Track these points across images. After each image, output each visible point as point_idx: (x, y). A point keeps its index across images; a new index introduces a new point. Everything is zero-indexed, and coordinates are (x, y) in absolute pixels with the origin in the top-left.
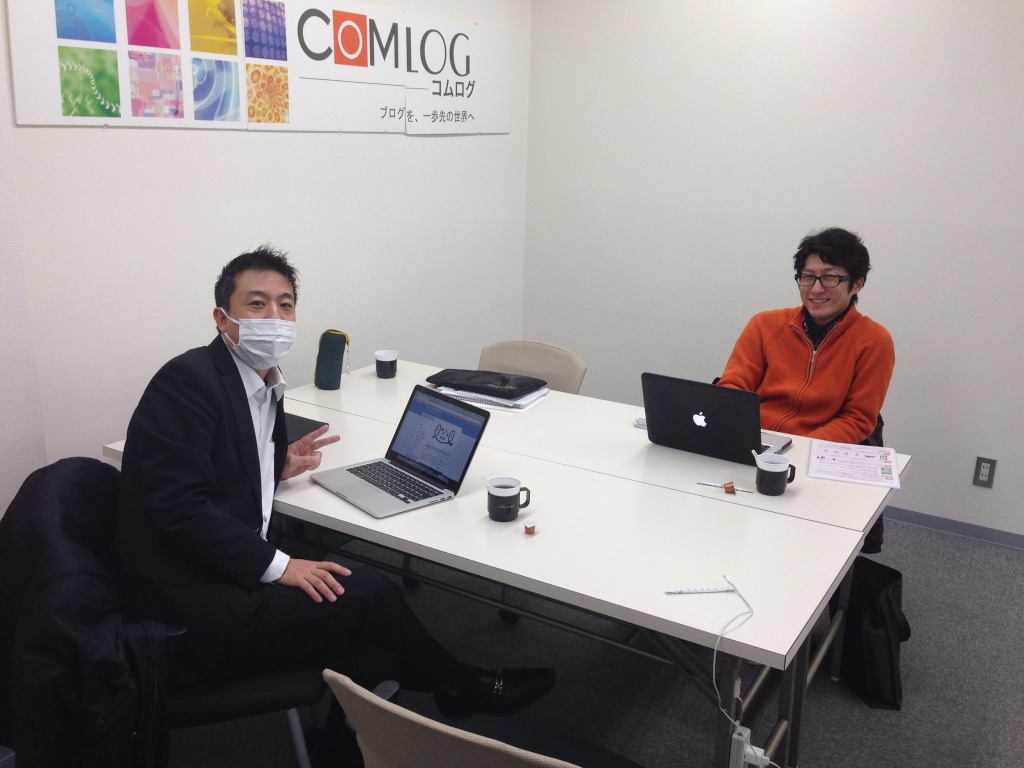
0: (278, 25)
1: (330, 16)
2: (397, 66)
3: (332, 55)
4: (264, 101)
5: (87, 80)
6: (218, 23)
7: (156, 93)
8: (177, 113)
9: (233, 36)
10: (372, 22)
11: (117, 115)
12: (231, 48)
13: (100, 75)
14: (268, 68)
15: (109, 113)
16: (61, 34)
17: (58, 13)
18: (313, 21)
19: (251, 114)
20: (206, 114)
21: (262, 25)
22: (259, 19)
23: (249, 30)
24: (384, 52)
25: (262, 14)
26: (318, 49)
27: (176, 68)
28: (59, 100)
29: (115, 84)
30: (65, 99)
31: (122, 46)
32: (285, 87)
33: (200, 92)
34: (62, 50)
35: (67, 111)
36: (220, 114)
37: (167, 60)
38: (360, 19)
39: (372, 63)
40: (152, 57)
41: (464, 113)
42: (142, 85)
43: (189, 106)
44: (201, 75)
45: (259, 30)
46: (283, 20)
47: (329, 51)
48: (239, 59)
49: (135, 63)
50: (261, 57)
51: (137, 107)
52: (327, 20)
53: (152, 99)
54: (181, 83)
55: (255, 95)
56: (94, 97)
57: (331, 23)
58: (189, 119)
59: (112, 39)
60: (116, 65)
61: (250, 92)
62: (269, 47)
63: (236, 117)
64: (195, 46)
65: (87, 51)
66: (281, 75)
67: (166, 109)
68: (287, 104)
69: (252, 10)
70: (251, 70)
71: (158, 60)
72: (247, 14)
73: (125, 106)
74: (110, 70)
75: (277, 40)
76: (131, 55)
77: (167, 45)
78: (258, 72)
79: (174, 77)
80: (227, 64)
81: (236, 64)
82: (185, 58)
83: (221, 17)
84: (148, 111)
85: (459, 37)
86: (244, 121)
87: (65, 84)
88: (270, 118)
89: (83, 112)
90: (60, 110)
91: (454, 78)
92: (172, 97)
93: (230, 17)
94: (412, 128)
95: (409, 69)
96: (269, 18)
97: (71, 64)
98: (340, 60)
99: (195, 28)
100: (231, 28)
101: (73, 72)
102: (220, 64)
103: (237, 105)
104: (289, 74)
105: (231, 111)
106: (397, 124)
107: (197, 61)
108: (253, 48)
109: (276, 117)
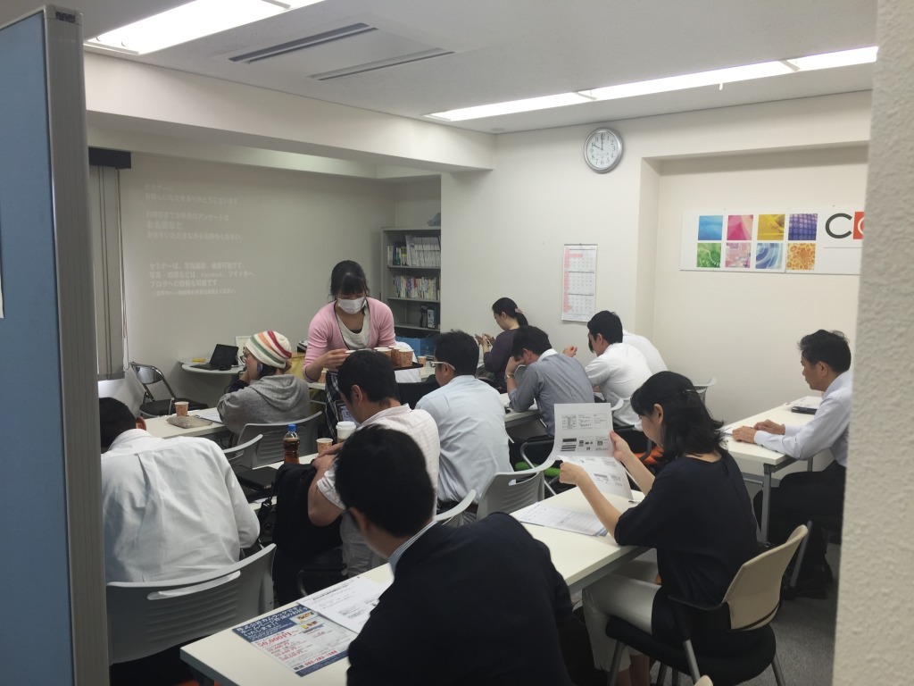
0: (812, 224)
3: (852, 235)
4: (798, 260)
5: (708, 254)
6: (774, 228)
7: (737, 258)
8: (746, 266)
9: (782, 232)
11: (719, 267)
13: (713, 252)
14: (801, 244)
15: (715, 266)
16: (699, 239)
17: (700, 232)
18: (838, 219)
19: (789, 265)
20: (763, 266)
21: (801, 225)
22: (798, 222)
23: (792, 228)
25: (801, 220)
26: (841, 233)
27: (748, 248)
28: (696, 261)
29: (719, 255)
30: (698, 262)
31: (724, 241)
32: (813, 252)
33: (759, 258)
34: (699, 245)
35: (699, 265)
36: (770, 266)
37: (744, 245)
40: (737, 244)
42: (731, 255)
43: (753, 262)
44: (762, 249)
45: (799, 228)
46: (815, 221)
47: (849, 233)
48: (785, 245)
49: (729, 247)
50: (799, 239)
51: (727, 264)
52: (849, 218)
53: (735, 261)
54: (750, 254)
55: (792, 257)
56: (709, 260)
57: (853, 219)
58: (753, 268)
59: (720, 239)
60: (720, 248)
61: (789, 256)
62: (804, 234)
63: (779, 267)
64: (759, 238)
65: (709, 244)
66: (811, 247)
67: (742, 264)
68: (813, 261)
69: (796, 219)
70: (791, 246)
71: (740, 245)
72: (792, 221)
73: (723, 264)
74: (718, 250)
75: (810, 231)
76: (727, 244)
77: (745, 239)
78: (795, 247)
79: (747, 252)
80: (777, 245)
81: (782, 244)
82: (754, 245)
83: (776, 224)
84: (733, 265)
86: (784, 269)
87: (699, 256)
88: (801, 267)
89: (705, 266)
90: (696, 265)
92: (745, 259)
93: (781, 223)
96: (806, 221)
97: (702, 249)
98: (859, 237)
99: (761, 231)
100: (781, 229)
101: (702, 251)
102: (772, 245)
103: (780, 262)
104: (816, 246)
105: (777, 264)
107: (759, 244)
108: (792, 236)
109: (806, 268)
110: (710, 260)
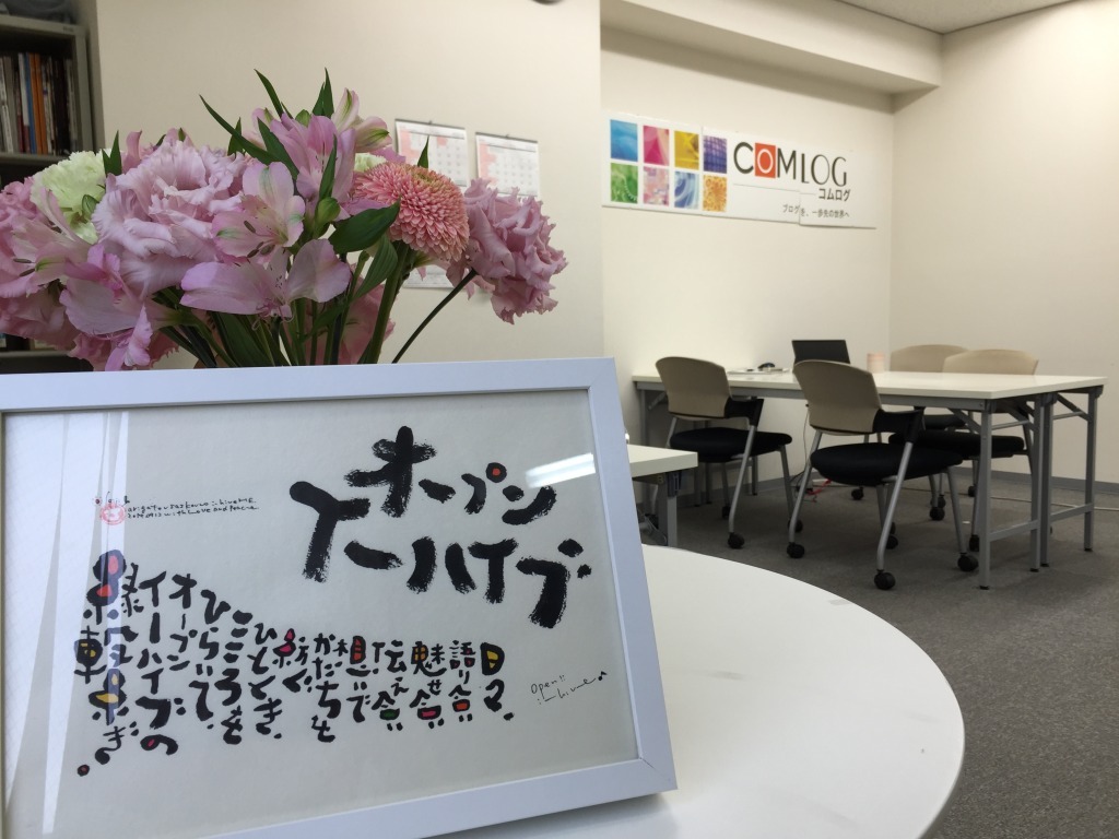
0: (722, 152)
1: (753, 146)
2: (795, 177)
3: (753, 171)
4: (713, 198)
5: (623, 181)
6: (690, 151)
7: (656, 190)
8: (665, 202)
9: (697, 158)
10: (779, 150)
11: (636, 202)
12: (695, 165)
13: (629, 179)
14: (716, 178)
15: (632, 201)
16: (613, 156)
17: (612, 144)
18: (743, 149)
19: (706, 205)
20: (681, 204)
21: (714, 152)
22: (711, 147)
23: (707, 155)
24: (787, 169)
25: (714, 146)
26: (746, 167)
27: (667, 176)
28: (610, 192)
29: (636, 185)
30: (612, 191)
31: (640, 163)
32: (725, 189)
33: (678, 191)
34: (613, 166)
35: (613, 198)
36: (688, 204)
37: (662, 172)
38: (772, 148)
39: (779, 175)
40: (655, 170)
41: (842, 212)
42: (649, 186)
43: (672, 199)
44: (679, 181)
45: (711, 155)
46: (726, 149)
47: (751, 168)
48: (701, 173)
49: (646, 173)
50: (712, 171)
51: (646, 198)
52: (751, 148)
53: (654, 194)
54: (668, 186)
55: (707, 194)
57: (754, 150)
58: (671, 206)
59: (636, 159)
60: (637, 174)
61: (705, 192)
62: (717, 165)
63: (696, 207)
64: (678, 164)
65: (625, 166)
66: (723, 182)
67: (660, 200)
68: (725, 199)
69: (708, 143)
70: (706, 178)
71: (658, 172)
72: (706, 146)
73: (640, 197)
74: (634, 177)
75: (722, 161)
76: (645, 169)
77: (663, 164)
78: (710, 180)
79: (665, 182)
80: (693, 175)
81: (698, 175)
82: (672, 171)
83: (691, 147)
84: (651, 201)
85: (839, 161)
86: (700, 210)
87: (613, 183)
88: (715, 209)
89: (620, 199)
90: (610, 198)
91: (835, 187)
92: (664, 193)
93: (696, 147)
94: (805, 220)
95: (803, 180)
96: (718, 148)
97: (616, 173)
98: (759, 173)
99: (678, 153)
100: (696, 154)
101: (617, 177)
102: (689, 175)
103: (697, 200)
104: (728, 182)
105: (694, 202)
106: (794, 217)
107: (678, 173)
108: (708, 166)
109: (719, 208)
110: (625, 190)
